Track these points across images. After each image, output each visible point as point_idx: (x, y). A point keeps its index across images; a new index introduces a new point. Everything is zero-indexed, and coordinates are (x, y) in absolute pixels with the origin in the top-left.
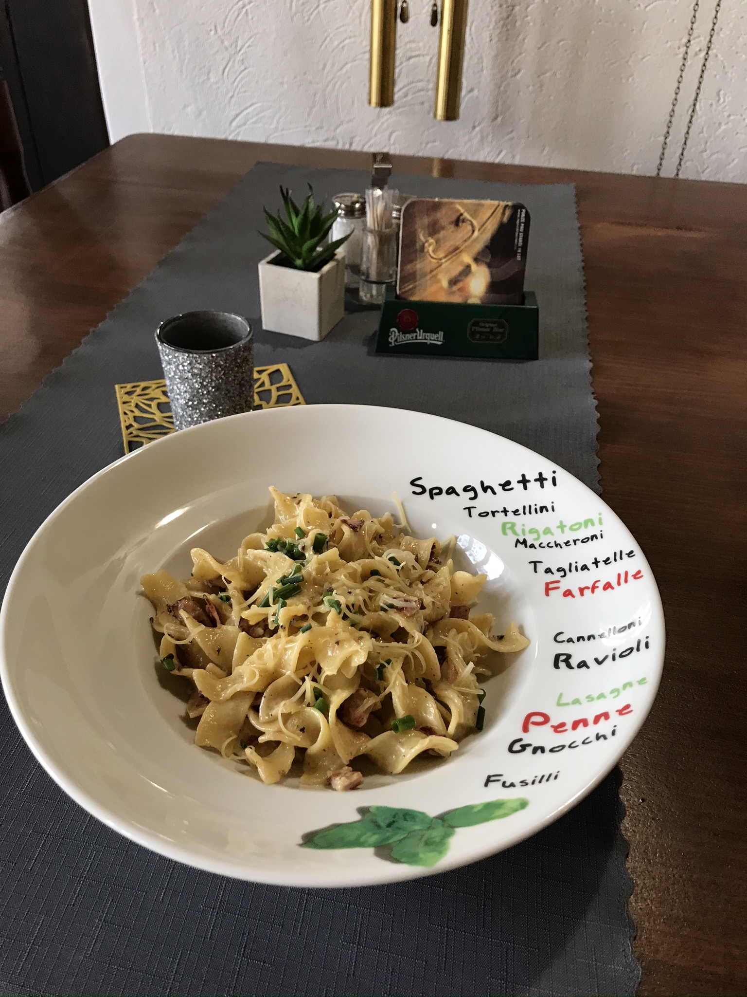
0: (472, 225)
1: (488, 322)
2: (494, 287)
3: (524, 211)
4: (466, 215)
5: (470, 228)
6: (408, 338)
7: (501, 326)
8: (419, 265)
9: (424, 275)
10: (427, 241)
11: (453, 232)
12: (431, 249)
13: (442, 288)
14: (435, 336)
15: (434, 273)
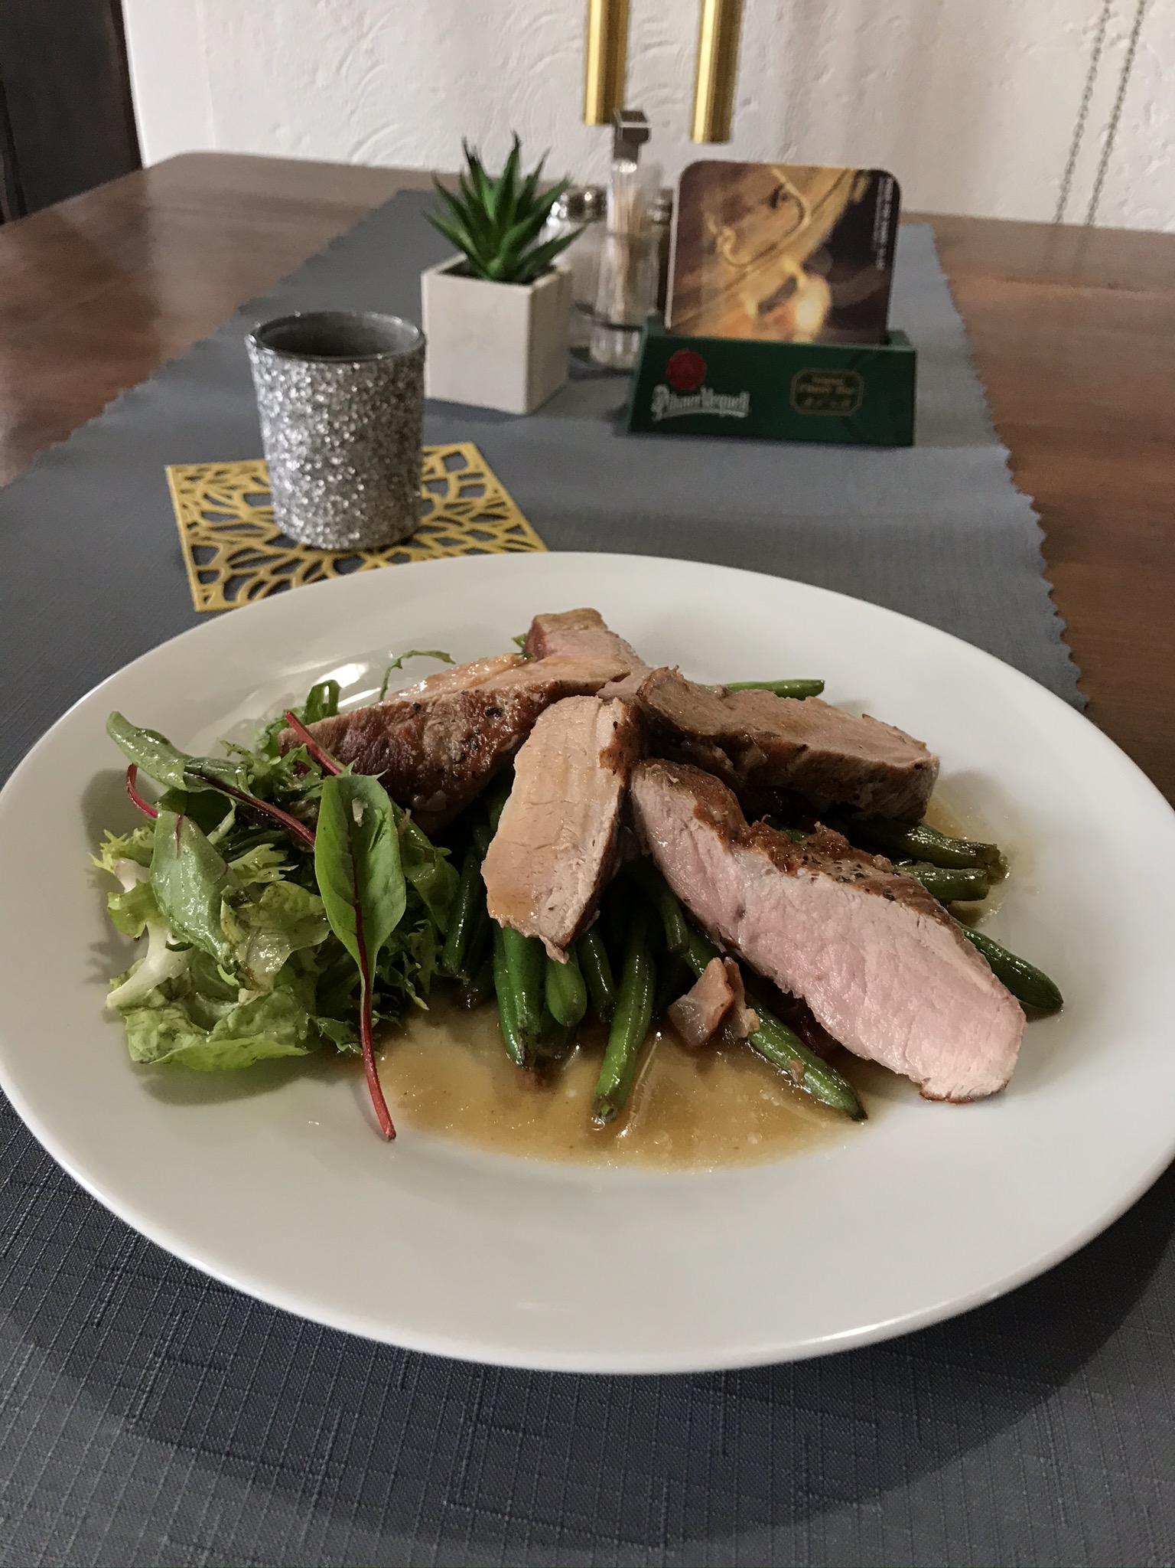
0: (799, 205)
1: (828, 376)
2: (837, 316)
3: (890, 181)
4: (790, 188)
5: (795, 211)
6: (686, 405)
7: (849, 382)
8: (707, 277)
9: (715, 293)
10: (721, 233)
11: (768, 217)
12: (727, 248)
13: (745, 317)
14: (732, 402)
15: (733, 289)
